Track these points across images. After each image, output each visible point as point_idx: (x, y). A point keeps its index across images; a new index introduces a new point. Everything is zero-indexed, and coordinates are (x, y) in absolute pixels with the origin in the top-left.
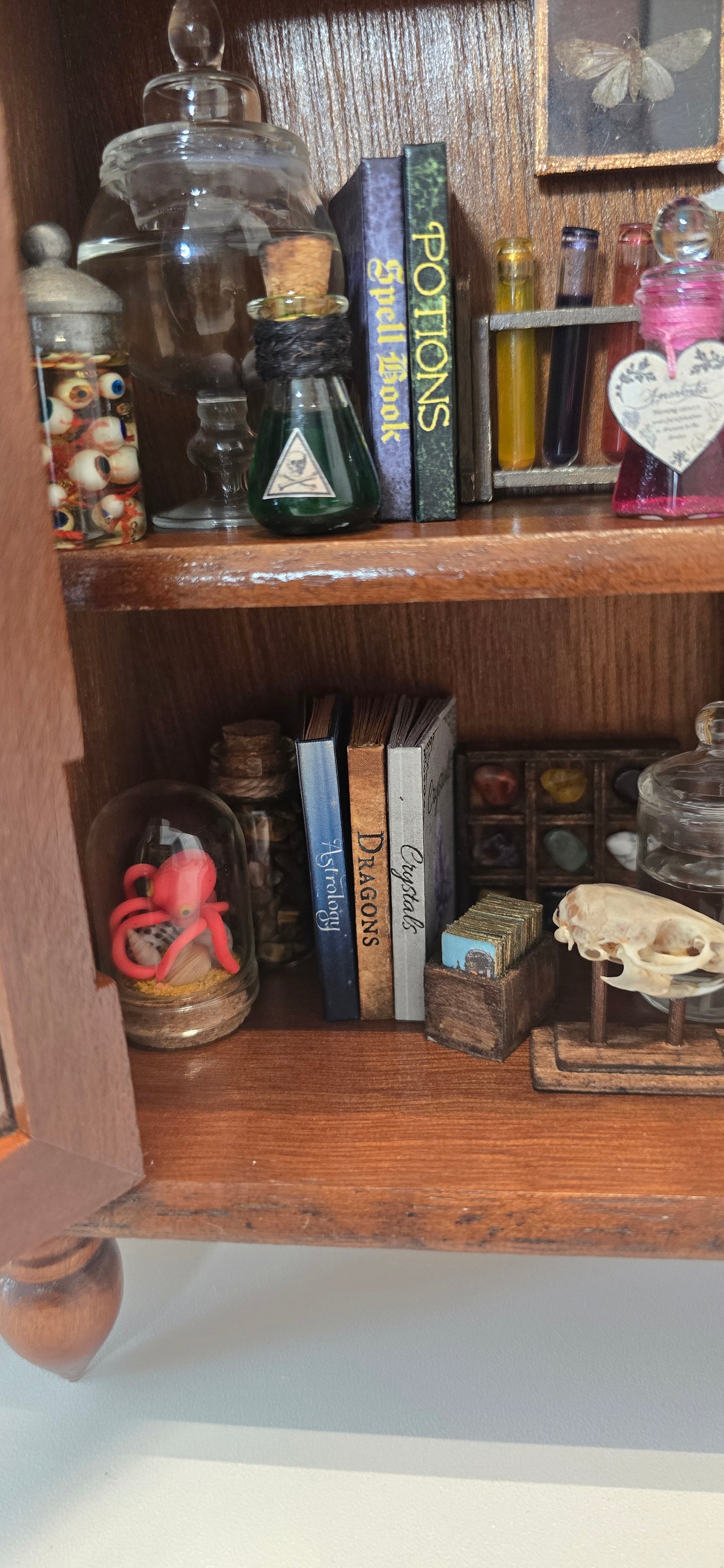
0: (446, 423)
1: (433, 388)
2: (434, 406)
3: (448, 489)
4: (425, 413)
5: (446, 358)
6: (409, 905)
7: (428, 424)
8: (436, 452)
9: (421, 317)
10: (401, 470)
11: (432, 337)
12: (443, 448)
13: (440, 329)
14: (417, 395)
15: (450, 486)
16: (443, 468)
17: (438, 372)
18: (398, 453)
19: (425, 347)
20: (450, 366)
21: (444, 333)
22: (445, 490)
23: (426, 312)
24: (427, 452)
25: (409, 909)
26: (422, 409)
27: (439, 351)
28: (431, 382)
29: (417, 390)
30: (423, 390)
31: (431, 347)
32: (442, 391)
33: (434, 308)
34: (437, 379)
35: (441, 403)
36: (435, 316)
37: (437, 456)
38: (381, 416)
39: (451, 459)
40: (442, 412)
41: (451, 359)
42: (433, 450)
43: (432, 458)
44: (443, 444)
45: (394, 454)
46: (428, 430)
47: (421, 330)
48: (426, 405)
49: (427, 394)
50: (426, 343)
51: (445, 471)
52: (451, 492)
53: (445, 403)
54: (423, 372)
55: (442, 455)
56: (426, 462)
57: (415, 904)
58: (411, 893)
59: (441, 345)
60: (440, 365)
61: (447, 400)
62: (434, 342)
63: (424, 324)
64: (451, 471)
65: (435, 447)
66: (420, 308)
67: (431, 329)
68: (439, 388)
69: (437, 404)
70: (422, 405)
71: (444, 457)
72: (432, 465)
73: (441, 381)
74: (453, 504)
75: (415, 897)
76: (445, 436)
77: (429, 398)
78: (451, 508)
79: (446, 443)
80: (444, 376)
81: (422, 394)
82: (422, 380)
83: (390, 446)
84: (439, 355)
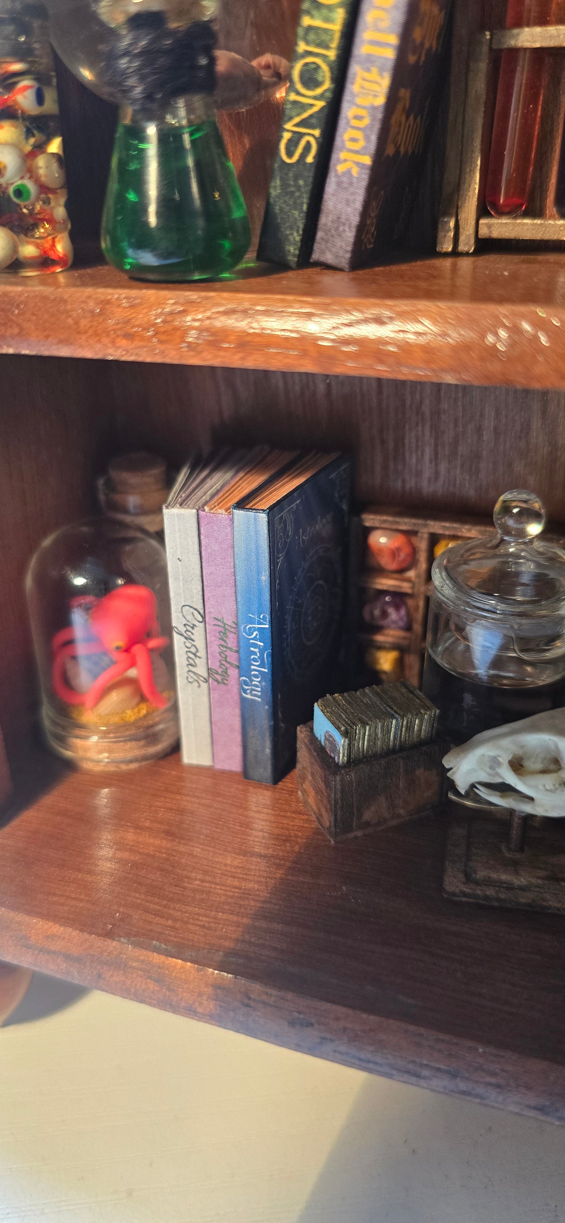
0: (310, 159)
1: (305, 115)
2: (301, 135)
3: (295, 234)
4: (290, 141)
5: (327, 85)
6: (191, 661)
7: (290, 154)
8: (293, 189)
9: (310, 28)
10: (349, 210)
11: (316, 55)
12: (300, 186)
13: (327, 47)
14: (286, 118)
15: (298, 232)
16: (295, 209)
17: (315, 98)
18: (351, 190)
19: (306, 64)
20: (328, 95)
21: (332, 54)
22: (292, 234)
23: (317, 23)
24: (282, 185)
25: (191, 665)
26: (287, 136)
27: (321, 74)
28: (304, 107)
29: (287, 112)
30: (293, 113)
31: (313, 66)
32: (314, 121)
33: (327, 20)
34: (312, 105)
35: (309, 134)
36: (326, 31)
37: (292, 193)
38: (343, 141)
39: (305, 200)
40: (308, 146)
41: (332, 86)
42: (289, 185)
43: (286, 195)
44: (301, 182)
45: (346, 189)
46: (288, 161)
47: (307, 43)
48: (294, 132)
49: (297, 120)
50: (310, 59)
51: (296, 213)
52: (298, 238)
53: (313, 135)
54: (298, 93)
55: (297, 194)
56: (278, 196)
57: (197, 661)
58: (193, 650)
59: (325, 67)
60: (319, 91)
61: (317, 132)
62: (318, 61)
63: (312, 36)
64: (302, 215)
65: (292, 183)
66: (312, 17)
67: (319, 45)
68: (311, 116)
69: (305, 134)
70: (288, 131)
71: (299, 197)
72: (285, 202)
73: (315, 109)
74: (297, 252)
75: (198, 654)
76: (306, 174)
77: (297, 125)
78: (294, 255)
79: (305, 181)
80: (320, 104)
81: (291, 118)
82: (295, 103)
83: (345, 179)
84: (320, 79)
